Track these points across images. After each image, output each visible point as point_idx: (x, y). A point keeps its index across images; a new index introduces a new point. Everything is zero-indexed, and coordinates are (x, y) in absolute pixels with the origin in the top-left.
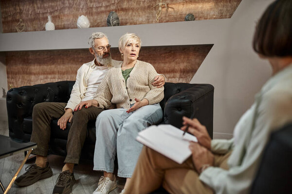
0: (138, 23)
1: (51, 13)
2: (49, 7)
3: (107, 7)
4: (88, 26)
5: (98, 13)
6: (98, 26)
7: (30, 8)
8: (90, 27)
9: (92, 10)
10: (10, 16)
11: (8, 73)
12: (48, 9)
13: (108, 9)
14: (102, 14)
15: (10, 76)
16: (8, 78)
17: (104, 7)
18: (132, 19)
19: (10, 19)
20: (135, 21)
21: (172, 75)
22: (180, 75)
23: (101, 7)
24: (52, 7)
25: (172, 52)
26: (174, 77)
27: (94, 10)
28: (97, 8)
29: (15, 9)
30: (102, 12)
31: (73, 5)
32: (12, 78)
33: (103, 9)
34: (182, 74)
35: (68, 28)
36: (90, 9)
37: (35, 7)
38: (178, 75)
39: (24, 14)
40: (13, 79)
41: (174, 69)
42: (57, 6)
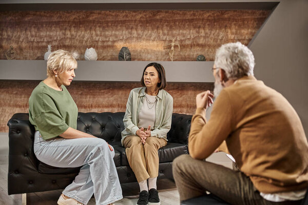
0: (146, 60)
1: (48, 42)
2: (46, 36)
4: (96, 59)
5: (104, 47)
6: (104, 60)
7: (22, 35)
8: (98, 60)
12: (45, 39)
14: (109, 48)
18: (140, 56)
20: (144, 58)
22: (187, 110)
23: (108, 41)
24: (50, 37)
25: (180, 88)
27: (100, 44)
28: (103, 42)
30: (109, 46)
31: (76, 36)
33: (110, 43)
34: (188, 109)
36: (95, 42)
37: (28, 35)
41: (181, 104)
42: (56, 36)
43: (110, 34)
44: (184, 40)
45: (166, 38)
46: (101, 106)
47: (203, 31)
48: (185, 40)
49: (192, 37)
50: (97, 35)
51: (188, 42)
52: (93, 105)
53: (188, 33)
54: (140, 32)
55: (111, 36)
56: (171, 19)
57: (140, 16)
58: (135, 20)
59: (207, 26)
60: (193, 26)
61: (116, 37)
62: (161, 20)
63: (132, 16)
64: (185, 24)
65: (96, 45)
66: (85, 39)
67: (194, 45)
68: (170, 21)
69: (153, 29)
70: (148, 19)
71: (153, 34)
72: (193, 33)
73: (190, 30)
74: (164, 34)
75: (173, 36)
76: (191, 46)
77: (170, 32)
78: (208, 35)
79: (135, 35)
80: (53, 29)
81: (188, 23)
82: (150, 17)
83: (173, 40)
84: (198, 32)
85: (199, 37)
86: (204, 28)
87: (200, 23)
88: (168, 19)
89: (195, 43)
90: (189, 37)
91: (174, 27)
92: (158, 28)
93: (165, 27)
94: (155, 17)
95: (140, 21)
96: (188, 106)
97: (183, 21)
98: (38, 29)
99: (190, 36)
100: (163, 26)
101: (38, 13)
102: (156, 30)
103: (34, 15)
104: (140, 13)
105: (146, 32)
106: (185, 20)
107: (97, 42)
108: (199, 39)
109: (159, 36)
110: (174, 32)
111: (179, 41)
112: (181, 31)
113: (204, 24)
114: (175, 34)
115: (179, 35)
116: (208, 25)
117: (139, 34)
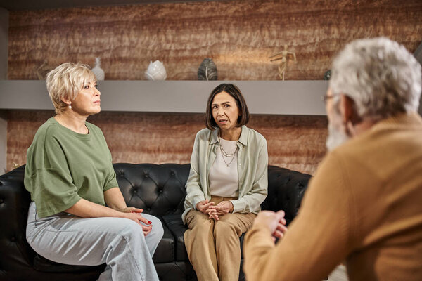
0: (242, 78)
1: (98, 54)
2: (94, 45)
3: (193, 51)
4: (165, 78)
5: (178, 60)
6: (177, 79)
7: (62, 44)
8: (168, 79)
9: (169, 54)
10: (23, 53)
11: (9, 144)
12: (94, 48)
13: (195, 54)
14: (185, 61)
15: (13, 150)
16: (9, 152)
17: (189, 51)
18: (234, 72)
19: (22, 58)
20: (238, 75)
21: (294, 159)
22: (307, 160)
23: (185, 50)
24: (101, 45)
25: (296, 125)
26: (297, 162)
27: (172, 55)
28: (177, 51)
29: (34, 44)
30: (185, 58)
31: (137, 44)
32: (16, 153)
33: (187, 54)
34: (310, 158)
35: (125, 79)
36: (165, 53)
37: (70, 43)
38: (304, 159)
39: (50, 52)
40: (17, 156)
41: (297, 150)
42: (109, 43)
43: (187, 39)
44: (303, 46)
45: (275, 43)
46: (172, 150)
47: (336, 31)
48: (305, 46)
49: (318, 40)
50: (168, 42)
51: (310, 49)
52: (161, 149)
53: (311, 33)
54: (233, 34)
55: (189, 41)
56: (283, 12)
57: (234, 9)
58: (226, 16)
59: (343, 22)
60: (319, 21)
61: (197, 44)
62: (267, 14)
63: (222, 9)
64: (305, 20)
65: (166, 56)
66: (150, 48)
67: (321, 53)
68: (281, 15)
69: (253, 30)
70: (246, 14)
71: (254, 37)
72: (319, 35)
73: (314, 29)
74: (272, 37)
75: (287, 40)
76: (316, 56)
77: (281, 34)
78: (345, 37)
79: (226, 39)
80: (105, 33)
81: (311, 18)
82: (249, 10)
83: (286, 46)
84: (328, 33)
85: (329, 41)
86: (338, 26)
87: (331, 18)
88: (278, 13)
89: (322, 50)
90: (312, 41)
91: (288, 25)
92: (261, 27)
93: (273, 26)
94: (258, 10)
95: (234, 17)
96: (308, 153)
97: (302, 14)
98: (84, 35)
99: (315, 40)
100: (269, 23)
101: (84, 10)
102: (258, 31)
103: (79, 13)
104: (234, 5)
105: (242, 35)
106: (307, 13)
107: (168, 51)
108: (330, 43)
109: (263, 40)
110: (288, 33)
111: (295, 47)
112: (299, 31)
113: (339, 19)
114: (290, 36)
115: (295, 37)
116: (345, 19)
117: (231, 38)
